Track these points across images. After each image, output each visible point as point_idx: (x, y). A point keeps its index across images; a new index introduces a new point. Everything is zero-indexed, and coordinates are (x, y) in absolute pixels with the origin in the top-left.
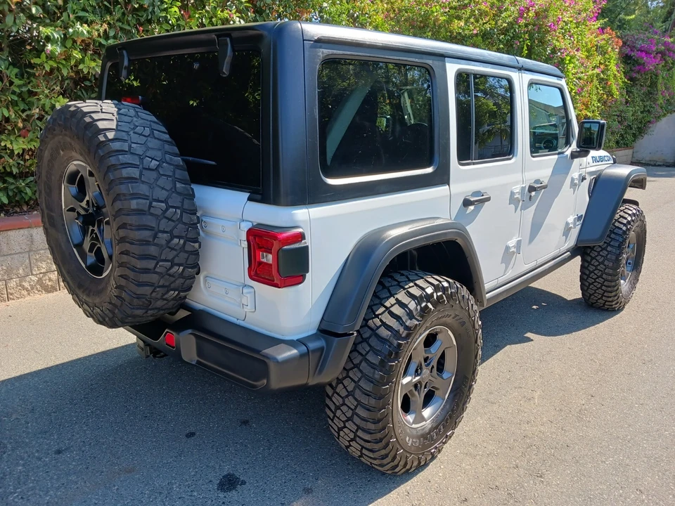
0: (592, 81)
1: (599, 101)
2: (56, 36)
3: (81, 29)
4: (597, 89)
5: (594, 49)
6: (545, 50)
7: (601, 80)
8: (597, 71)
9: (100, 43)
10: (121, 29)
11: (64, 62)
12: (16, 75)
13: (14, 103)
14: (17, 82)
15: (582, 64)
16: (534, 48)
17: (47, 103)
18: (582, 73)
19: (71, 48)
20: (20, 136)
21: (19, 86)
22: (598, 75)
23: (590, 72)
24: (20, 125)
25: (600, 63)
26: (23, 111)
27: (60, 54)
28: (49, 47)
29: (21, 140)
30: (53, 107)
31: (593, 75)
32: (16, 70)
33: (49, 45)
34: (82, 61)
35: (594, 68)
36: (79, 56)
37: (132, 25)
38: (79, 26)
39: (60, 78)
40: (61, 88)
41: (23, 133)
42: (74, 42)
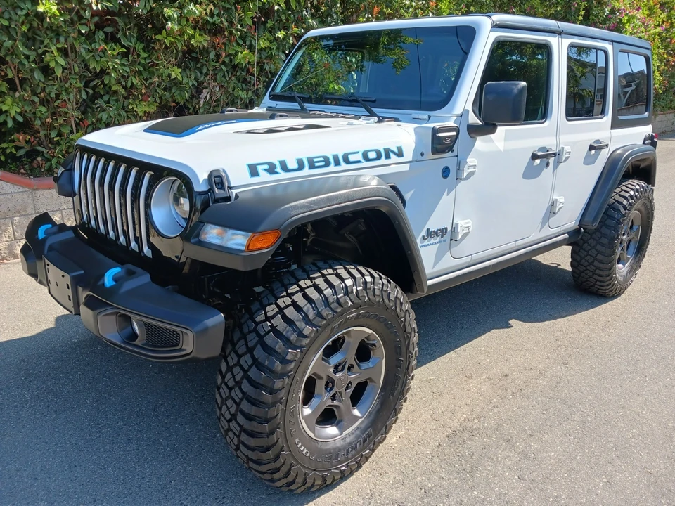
0: (654, 40)
1: (661, 61)
2: (175, 16)
3: (194, 9)
4: (659, 47)
5: (658, 6)
6: (603, 10)
7: (663, 40)
8: (658, 30)
9: (207, 21)
10: (224, 7)
11: (179, 38)
12: (143, 49)
13: (140, 73)
14: (144, 55)
15: (644, 23)
16: (592, 9)
17: (166, 72)
18: (643, 32)
19: (185, 25)
20: (141, 100)
21: (145, 58)
22: (660, 34)
23: (652, 31)
24: (144, 91)
25: (663, 22)
26: (146, 80)
27: (177, 31)
28: (169, 25)
29: (143, 103)
30: (169, 76)
31: (655, 34)
32: (142, 45)
33: (170, 23)
34: (193, 36)
35: (656, 26)
36: (191, 32)
37: (232, 4)
38: (192, 7)
39: (175, 51)
40: (176, 59)
41: (144, 98)
42: (188, 20)
